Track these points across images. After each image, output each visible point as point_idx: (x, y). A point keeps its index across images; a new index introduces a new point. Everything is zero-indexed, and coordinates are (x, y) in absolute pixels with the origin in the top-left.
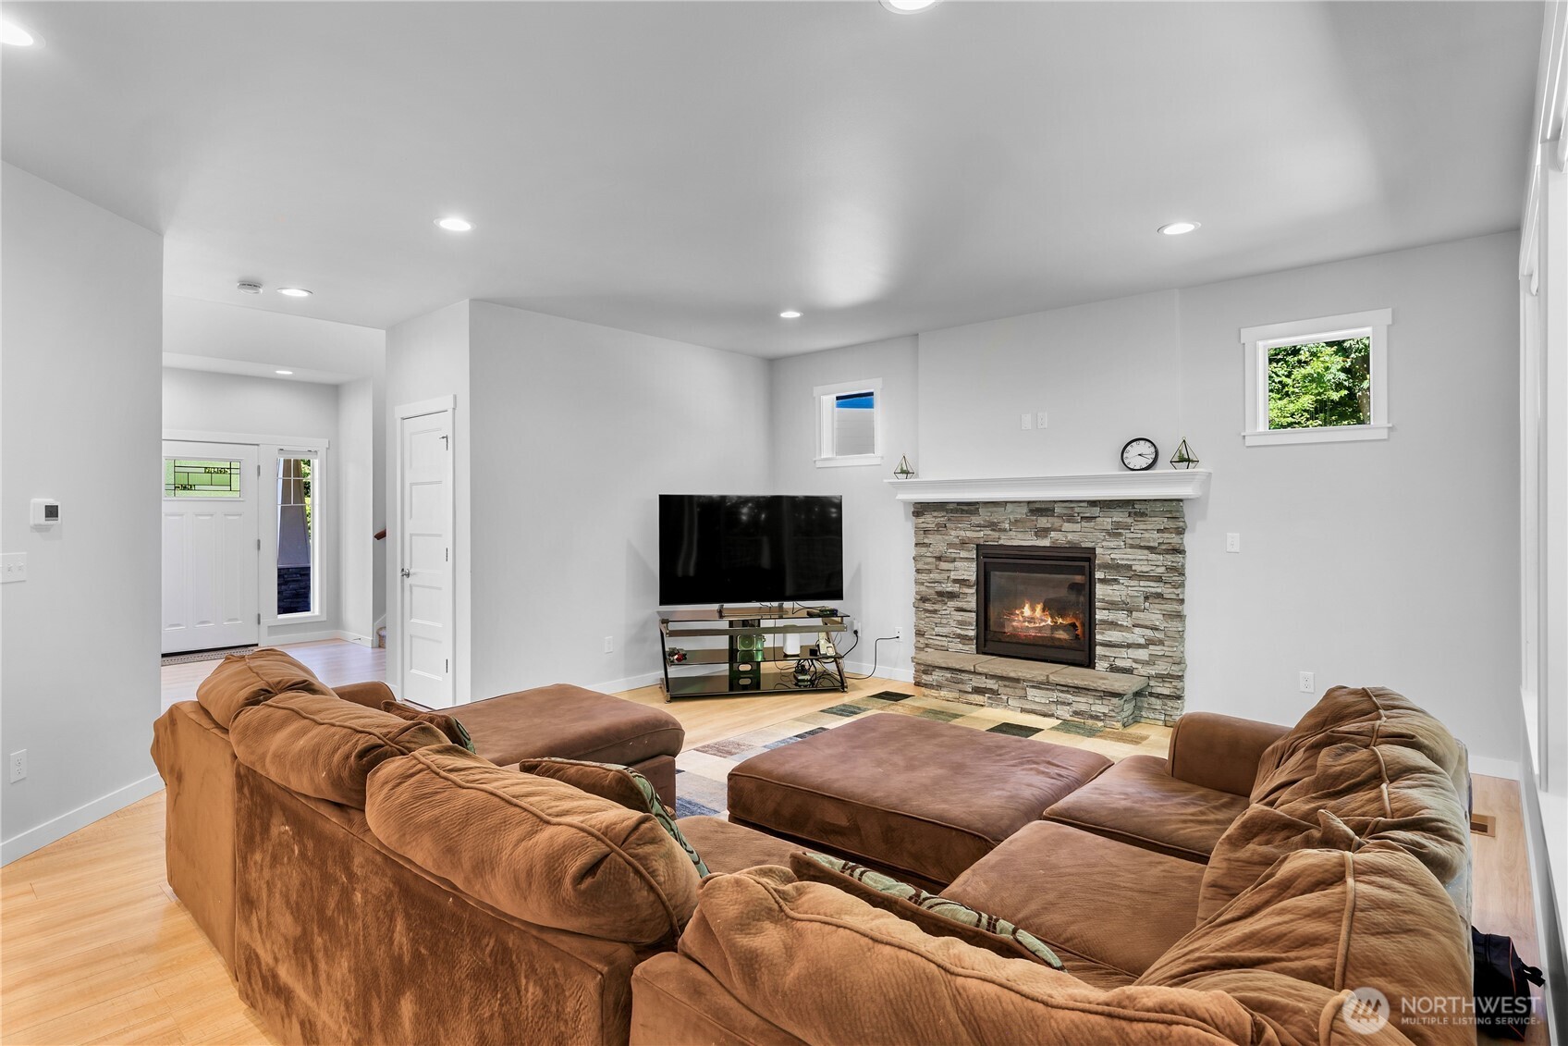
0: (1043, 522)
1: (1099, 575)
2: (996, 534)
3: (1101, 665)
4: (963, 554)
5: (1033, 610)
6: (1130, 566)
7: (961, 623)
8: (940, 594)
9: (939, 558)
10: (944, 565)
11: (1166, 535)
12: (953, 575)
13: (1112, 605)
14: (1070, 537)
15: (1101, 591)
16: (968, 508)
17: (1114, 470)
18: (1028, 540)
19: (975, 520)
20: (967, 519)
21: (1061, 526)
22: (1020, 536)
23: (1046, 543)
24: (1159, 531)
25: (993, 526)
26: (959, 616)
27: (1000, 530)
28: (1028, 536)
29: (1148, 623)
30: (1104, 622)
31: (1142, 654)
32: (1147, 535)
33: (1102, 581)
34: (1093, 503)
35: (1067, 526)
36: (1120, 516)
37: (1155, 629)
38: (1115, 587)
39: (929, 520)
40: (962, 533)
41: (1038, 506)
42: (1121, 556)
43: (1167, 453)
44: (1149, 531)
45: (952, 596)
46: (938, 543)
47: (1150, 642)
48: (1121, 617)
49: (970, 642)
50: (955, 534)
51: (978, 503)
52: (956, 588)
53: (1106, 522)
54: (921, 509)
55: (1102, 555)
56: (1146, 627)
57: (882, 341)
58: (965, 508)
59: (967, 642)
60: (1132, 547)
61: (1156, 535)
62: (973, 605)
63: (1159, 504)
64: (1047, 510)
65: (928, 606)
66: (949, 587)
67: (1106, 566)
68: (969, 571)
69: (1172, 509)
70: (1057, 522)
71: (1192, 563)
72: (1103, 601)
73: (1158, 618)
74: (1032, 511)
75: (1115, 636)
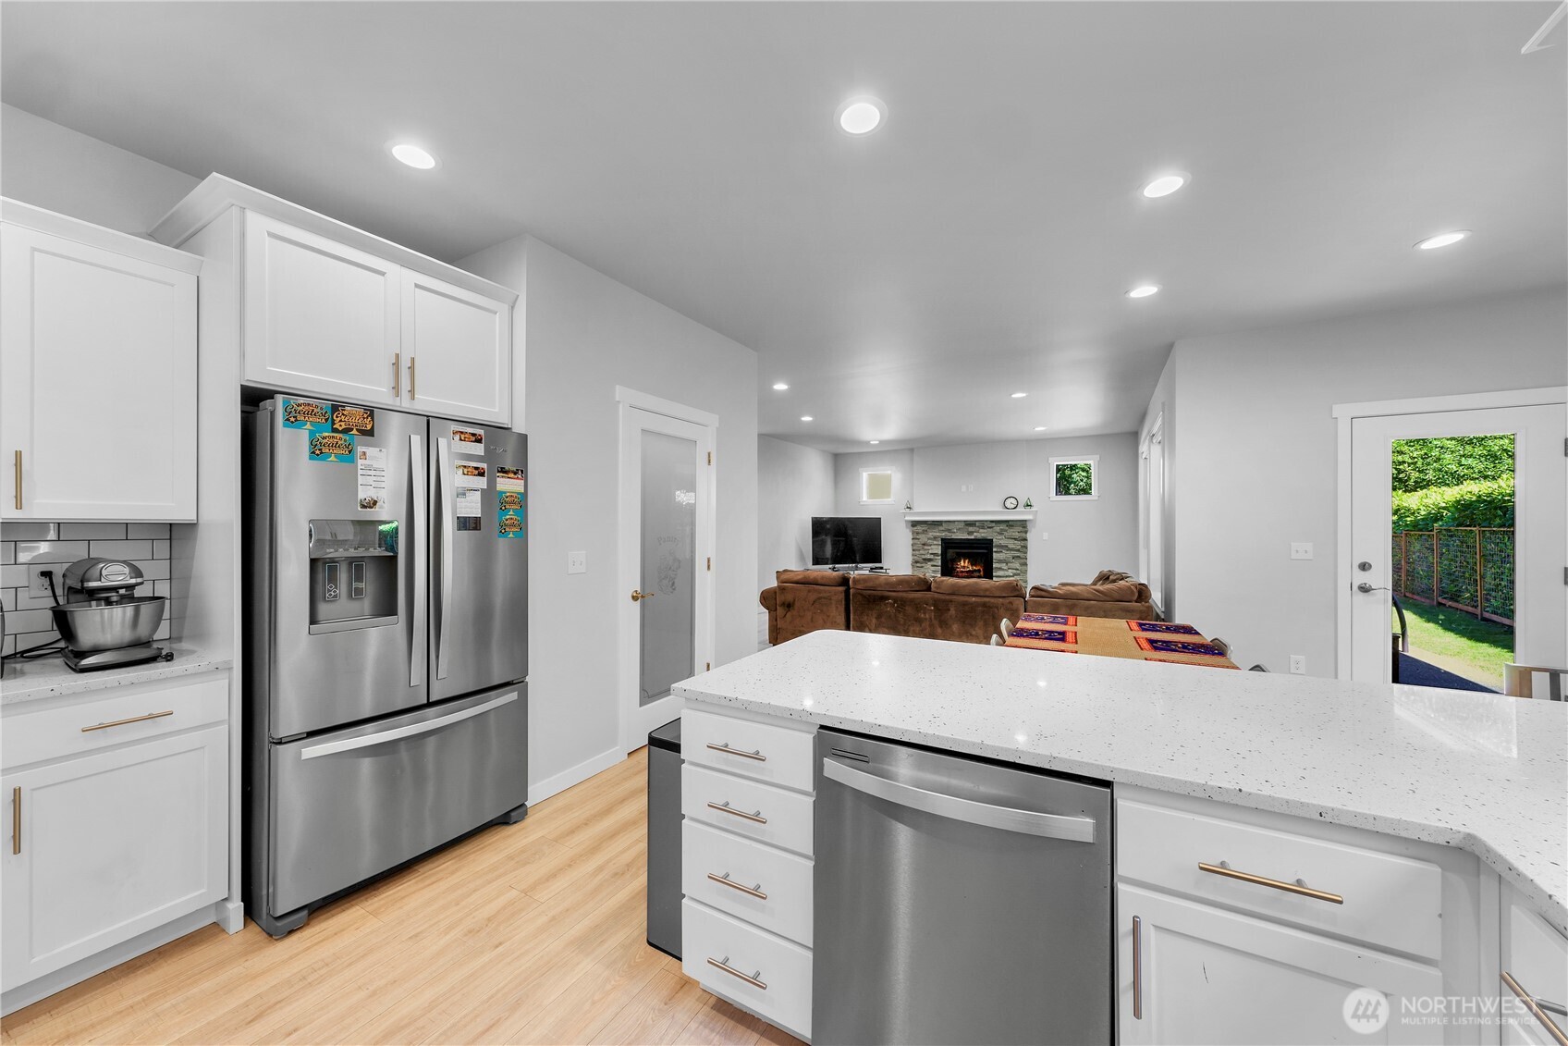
0: (971, 529)
1: (994, 550)
2: (950, 534)
4: (935, 542)
6: (1007, 546)
7: (934, 571)
8: (924, 559)
9: (924, 545)
10: (926, 547)
11: (1023, 534)
12: (930, 552)
13: (1000, 561)
14: (984, 535)
15: (995, 555)
16: (939, 523)
17: (999, 507)
18: (965, 536)
19: (941, 528)
20: (937, 528)
21: (978, 531)
22: (961, 534)
23: (973, 537)
24: (1018, 532)
25: (949, 531)
26: (933, 568)
27: (953, 532)
29: (1014, 568)
30: (996, 568)
32: (1013, 534)
33: (995, 552)
34: (992, 521)
35: (981, 531)
36: (1003, 527)
37: (1017, 569)
38: (1001, 554)
39: (919, 528)
40: (935, 534)
41: (969, 523)
42: (1003, 542)
43: (1022, 502)
44: (1015, 532)
45: (930, 560)
46: (923, 538)
47: (1014, 575)
48: (1004, 566)
50: (931, 534)
51: (942, 521)
52: (932, 557)
53: (998, 529)
54: (914, 524)
55: (995, 542)
57: (895, 451)
58: (936, 523)
60: (1008, 539)
61: (1017, 534)
62: (940, 564)
63: (1018, 522)
64: (972, 524)
65: (918, 565)
66: (929, 557)
67: (997, 546)
68: (939, 551)
69: (1023, 524)
70: (977, 529)
71: (1030, 544)
72: (996, 560)
73: (1017, 566)
74: (967, 525)
75: (1001, 573)
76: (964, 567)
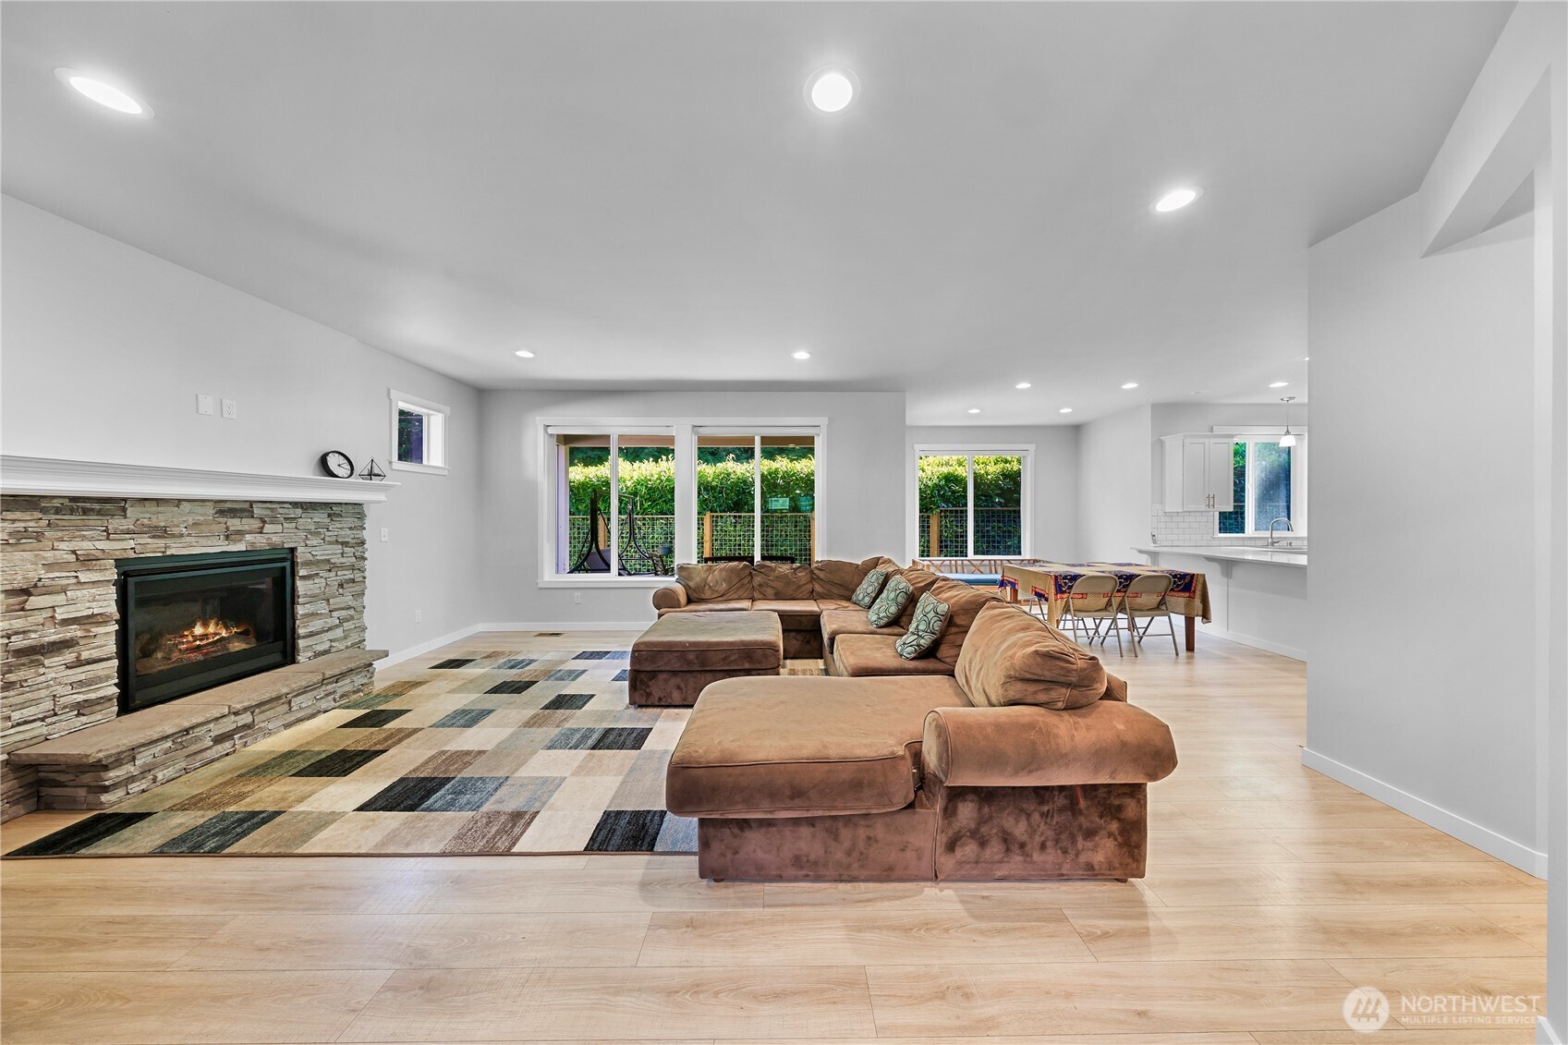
0: (235, 524)
1: (302, 572)
2: (161, 543)
3: (301, 658)
4: (86, 577)
5: (205, 625)
6: (328, 561)
7: (87, 684)
8: (26, 652)
9: (25, 591)
11: (355, 532)
12: (63, 614)
13: (313, 598)
14: (276, 539)
15: (302, 586)
16: (117, 505)
17: (308, 471)
18: (218, 546)
19: (116, 523)
20: (99, 523)
21: (262, 528)
22: (203, 542)
23: (241, 547)
24: (351, 529)
25: (160, 532)
27: (173, 536)
28: (214, 541)
29: (343, 606)
30: (305, 616)
31: (338, 633)
32: (342, 532)
33: (303, 578)
34: (295, 504)
35: (265, 528)
36: (321, 517)
37: (349, 608)
38: (316, 581)
41: (228, 505)
42: (320, 554)
43: (362, 466)
44: (342, 528)
45: (62, 646)
47: (342, 621)
48: (321, 607)
49: (108, 704)
50: (66, 547)
51: (125, 500)
52: (75, 631)
53: (307, 521)
55: (302, 555)
56: (343, 609)
58: (97, 506)
59: (99, 707)
60: (330, 543)
61: (349, 532)
62: (112, 648)
63: (351, 507)
64: (243, 510)
66: (54, 635)
67: (307, 564)
68: (107, 602)
69: (357, 510)
70: (256, 524)
72: (306, 596)
73: (348, 600)
74: (221, 512)
75: (316, 625)
76: (204, 636)
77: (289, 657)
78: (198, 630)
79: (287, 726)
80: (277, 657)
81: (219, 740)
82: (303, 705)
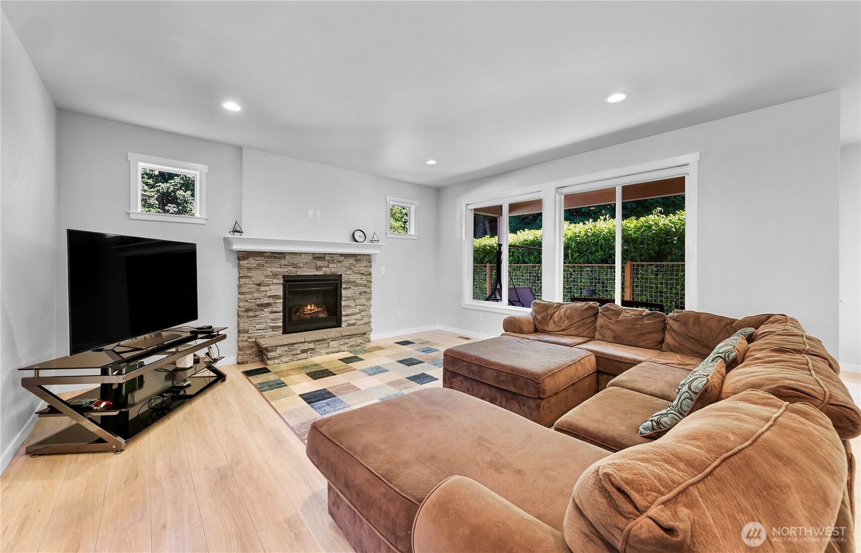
0: (319, 263)
1: (344, 286)
2: (295, 270)
3: (344, 325)
4: (275, 281)
6: (355, 281)
7: (274, 320)
8: (260, 305)
9: (260, 285)
10: (262, 288)
11: (367, 268)
12: (269, 294)
13: (348, 298)
14: (333, 270)
15: (344, 292)
16: (280, 255)
17: (348, 240)
18: (313, 272)
19: (283, 262)
20: (278, 262)
21: (328, 265)
22: (308, 270)
23: (321, 273)
24: (365, 267)
25: (295, 266)
26: (272, 316)
27: (299, 267)
28: (312, 270)
29: (361, 304)
30: (345, 306)
31: (359, 316)
32: (361, 269)
33: (344, 288)
34: (341, 255)
35: (331, 265)
36: (351, 261)
37: (364, 305)
38: (350, 291)
39: (252, 262)
40: (275, 269)
41: (317, 255)
42: (352, 277)
43: (369, 237)
44: (361, 267)
45: (268, 305)
46: (258, 276)
47: (361, 311)
48: (352, 303)
49: (279, 329)
50: (269, 270)
51: (285, 253)
52: (271, 301)
53: (346, 263)
54: (243, 256)
55: (344, 278)
56: (361, 305)
58: (277, 255)
59: (277, 329)
60: (356, 273)
61: (364, 268)
62: (281, 309)
63: (365, 256)
64: (322, 257)
65: (251, 314)
66: (266, 301)
67: (346, 282)
68: (279, 291)
69: (368, 258)
70: (326, 263)
71: (374, 278)
72: (345, 297)
73: (363, 301)
74: (315, 258)
75: (349, 311)
76: (311, 310)
77: (339, 325)
78: (309, 307)
79: (327, 353)
80: (334, 323)
81: (303, 351)
82: (334, 346)
